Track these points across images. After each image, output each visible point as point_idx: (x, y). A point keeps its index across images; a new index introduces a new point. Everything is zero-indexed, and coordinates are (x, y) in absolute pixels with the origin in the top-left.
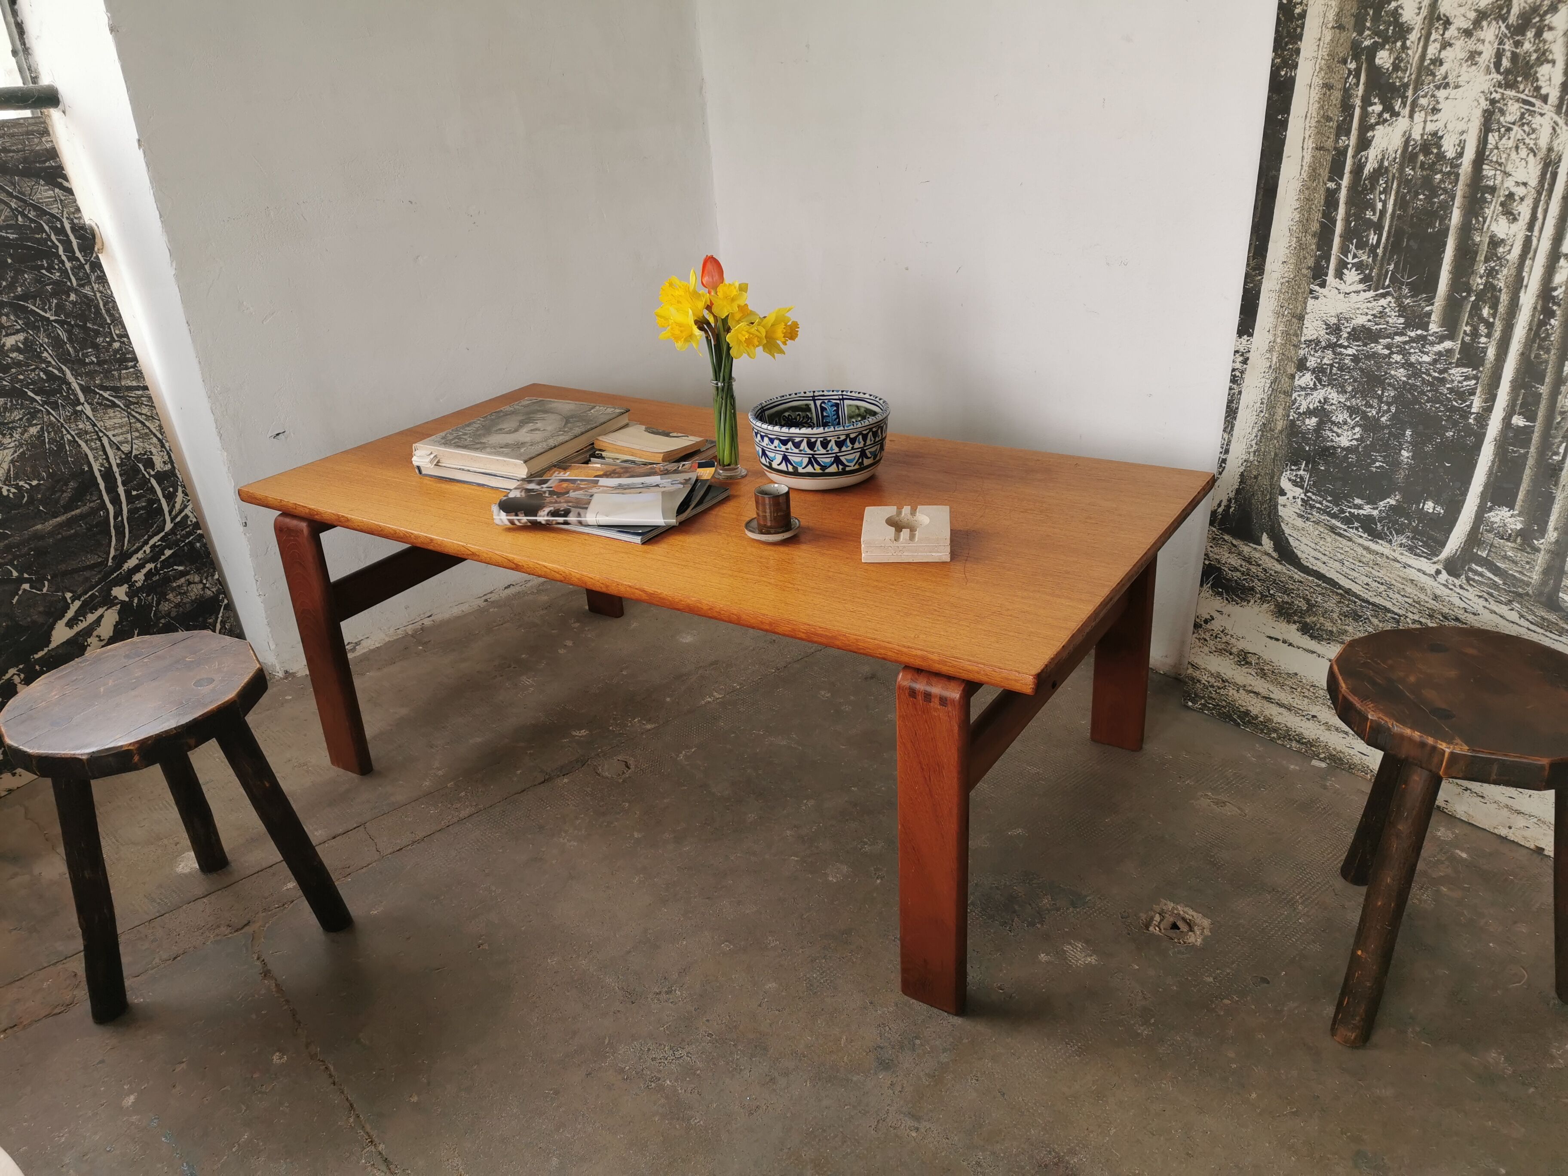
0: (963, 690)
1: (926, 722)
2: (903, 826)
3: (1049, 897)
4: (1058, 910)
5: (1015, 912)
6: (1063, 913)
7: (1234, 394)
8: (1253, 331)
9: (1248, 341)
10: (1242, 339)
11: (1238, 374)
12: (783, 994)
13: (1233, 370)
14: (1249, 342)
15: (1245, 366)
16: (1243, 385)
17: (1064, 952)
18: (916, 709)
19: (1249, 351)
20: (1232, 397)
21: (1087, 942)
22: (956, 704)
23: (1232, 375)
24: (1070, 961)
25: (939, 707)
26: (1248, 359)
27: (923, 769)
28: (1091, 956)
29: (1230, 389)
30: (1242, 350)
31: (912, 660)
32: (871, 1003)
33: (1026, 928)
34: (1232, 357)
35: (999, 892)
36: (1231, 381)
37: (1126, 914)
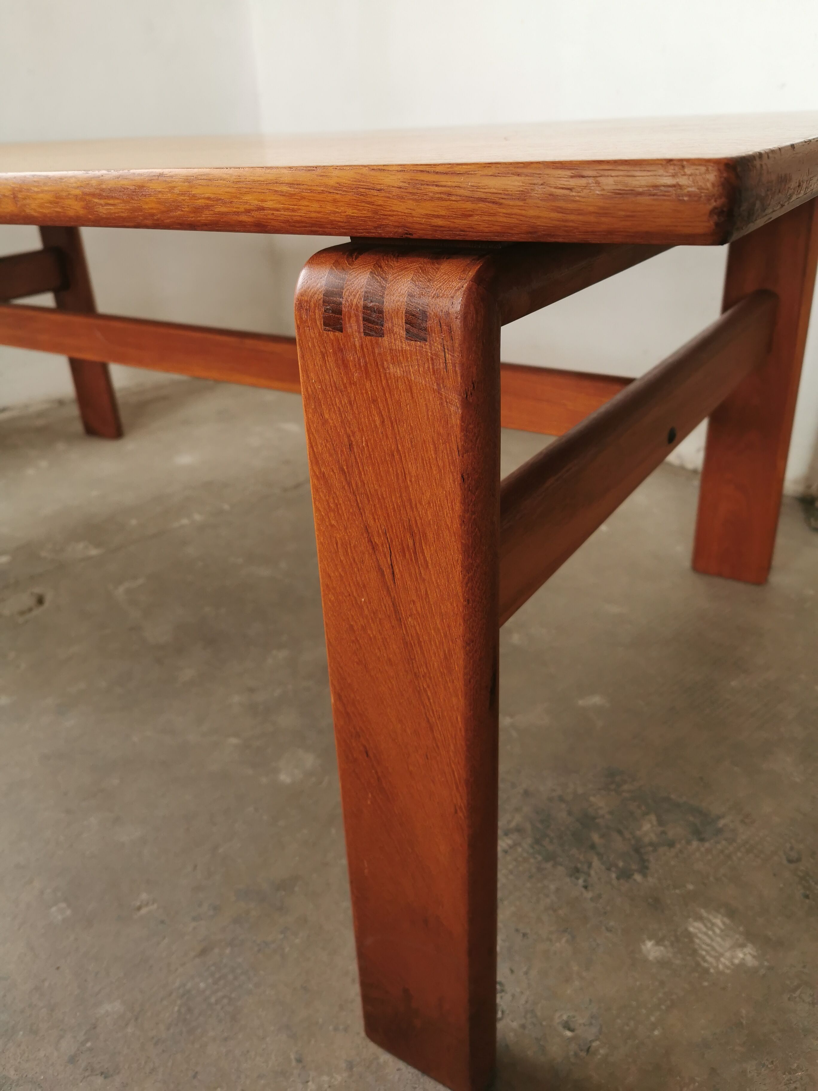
0: (478, 280)
1: (375, 401)
2: (339, 697)
3: (653, 817)
4: (671, 844)
5: (593, 847)
6: (681, 851)
12: (130, 1030)
17: (691, 937)
18: (345, 365)
21: (731, 913)
22: (457, 324)
24: (705, 961)
25: (406, 346)
27: (374, 547)
28: (742, 946)
31: (329, 208)
32: (299, 1061)
33: (615, 882)
35: (563, 806)
37: (794, 855)
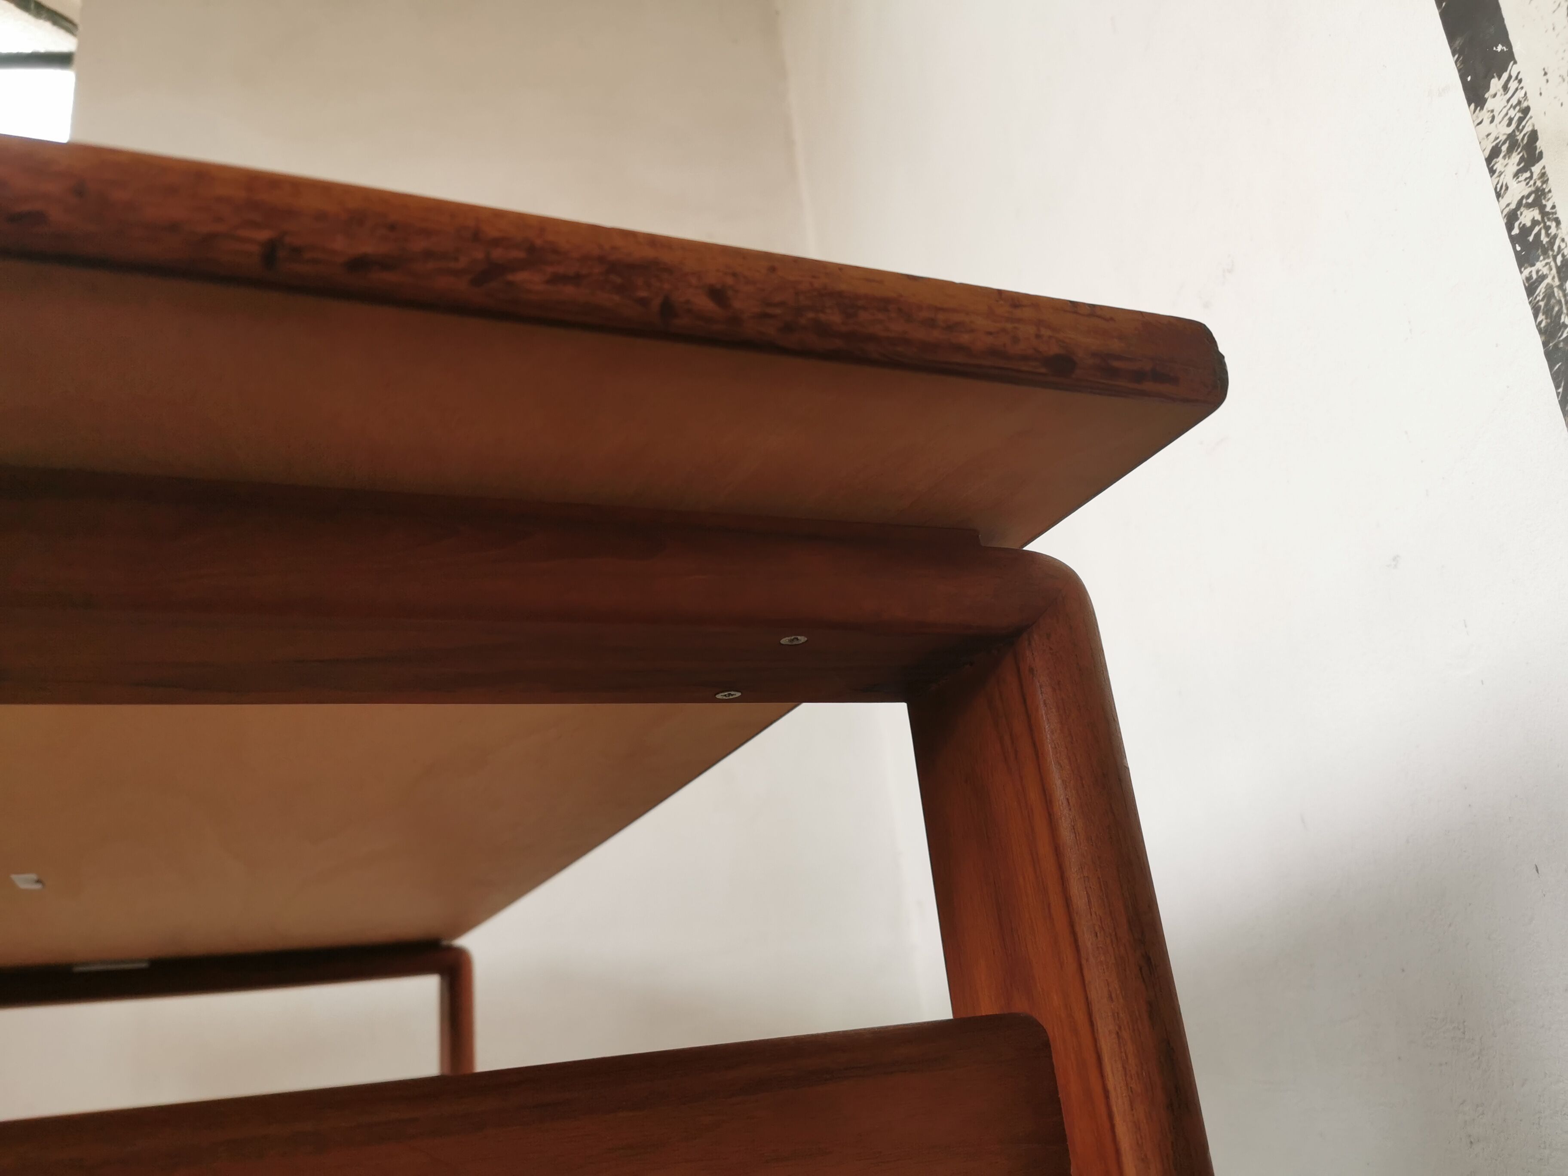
7: (1549, 294)
8: (1508, 44)
9: (1505, 88)
10: (1489, 105)
11: (1527, 216)
13: (1511, 218)
14: (1513, 85)
15: (1536, 169)
16: (1562, 233)
19: (1526, 111)
20: (1548, 312)
23: (1513, 240)
26: (1534, 136)
29: (1531, 288)
30: (1502, 130)
34: (1488, 183)
36: (1523, 260)
